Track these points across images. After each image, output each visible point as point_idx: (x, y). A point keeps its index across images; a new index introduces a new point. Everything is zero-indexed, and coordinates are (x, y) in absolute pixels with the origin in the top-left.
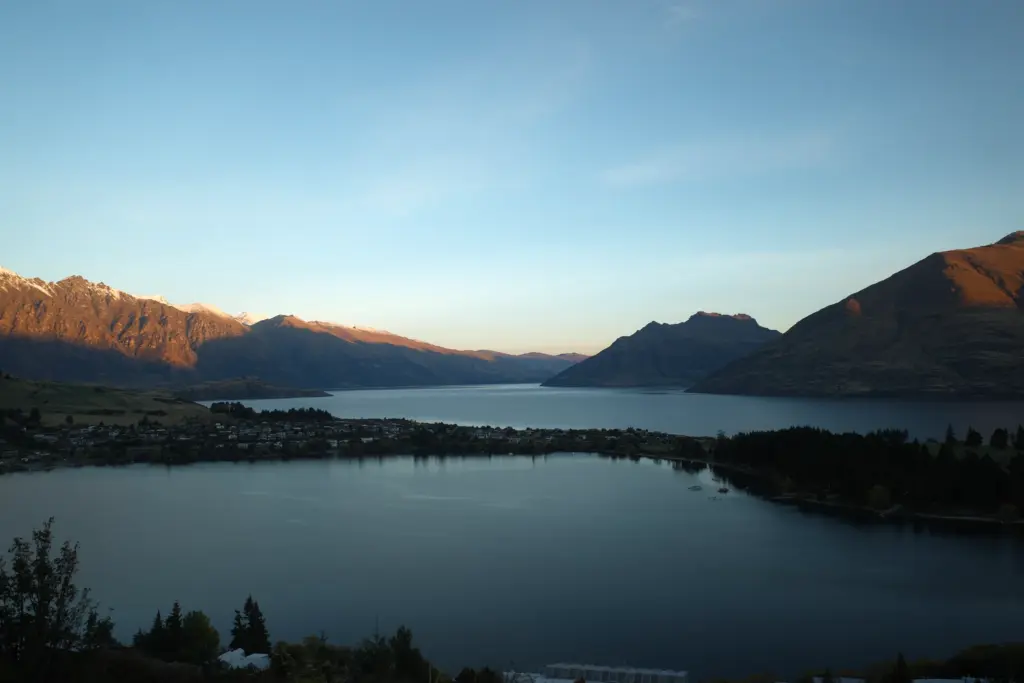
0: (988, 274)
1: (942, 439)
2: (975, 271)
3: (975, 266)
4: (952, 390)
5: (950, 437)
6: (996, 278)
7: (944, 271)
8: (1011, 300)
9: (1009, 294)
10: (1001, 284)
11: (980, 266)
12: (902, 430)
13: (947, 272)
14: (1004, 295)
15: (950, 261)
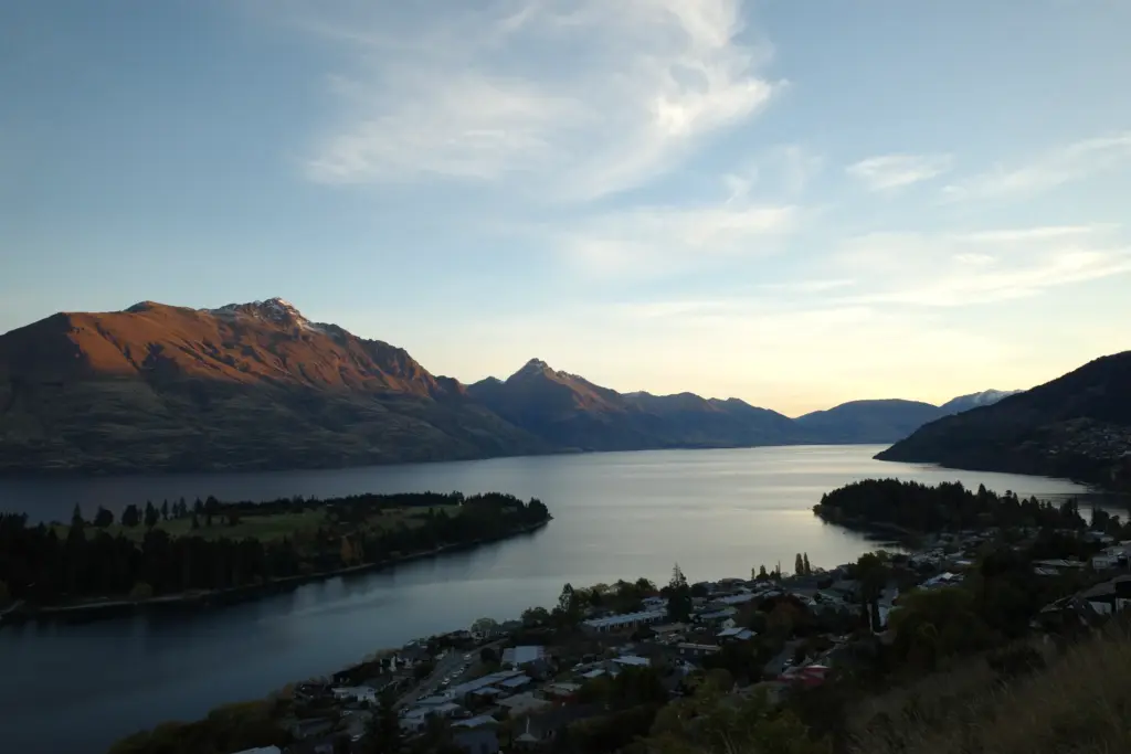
0: (116, 343)
1: (67, 521)
2: (102, 338)
3: (102, 333)
4: (72, 466)
5: (77, 518)
6: (123, 348)
7: (69, 335)
8: (136, 371)
9: (134, 363)
10: (128, 354)
11: (108, 333)
12: (20, 514)
13: (71, 336)
14: (129, 365)
15: (75, 324)
